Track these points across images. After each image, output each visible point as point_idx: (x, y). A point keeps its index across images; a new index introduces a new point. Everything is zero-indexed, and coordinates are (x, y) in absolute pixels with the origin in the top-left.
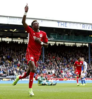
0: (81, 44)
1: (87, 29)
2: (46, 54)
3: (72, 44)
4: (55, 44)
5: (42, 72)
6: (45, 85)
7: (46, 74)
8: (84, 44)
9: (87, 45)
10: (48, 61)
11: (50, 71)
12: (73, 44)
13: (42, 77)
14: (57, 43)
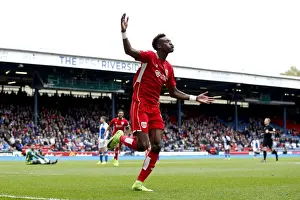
0: (100, 94)
1: (110, 69)
2: (40, 110)
3: (84, 94)
4: (56, 94)
5: (33, 141)
6: (38, 163)
7: (41, 145)
8: (104, 95)
9: (110, 95)
10: (43, 122)
11: (47, 140)
12: (86, 94)
13: (33, 150)
14: (60, 92)
